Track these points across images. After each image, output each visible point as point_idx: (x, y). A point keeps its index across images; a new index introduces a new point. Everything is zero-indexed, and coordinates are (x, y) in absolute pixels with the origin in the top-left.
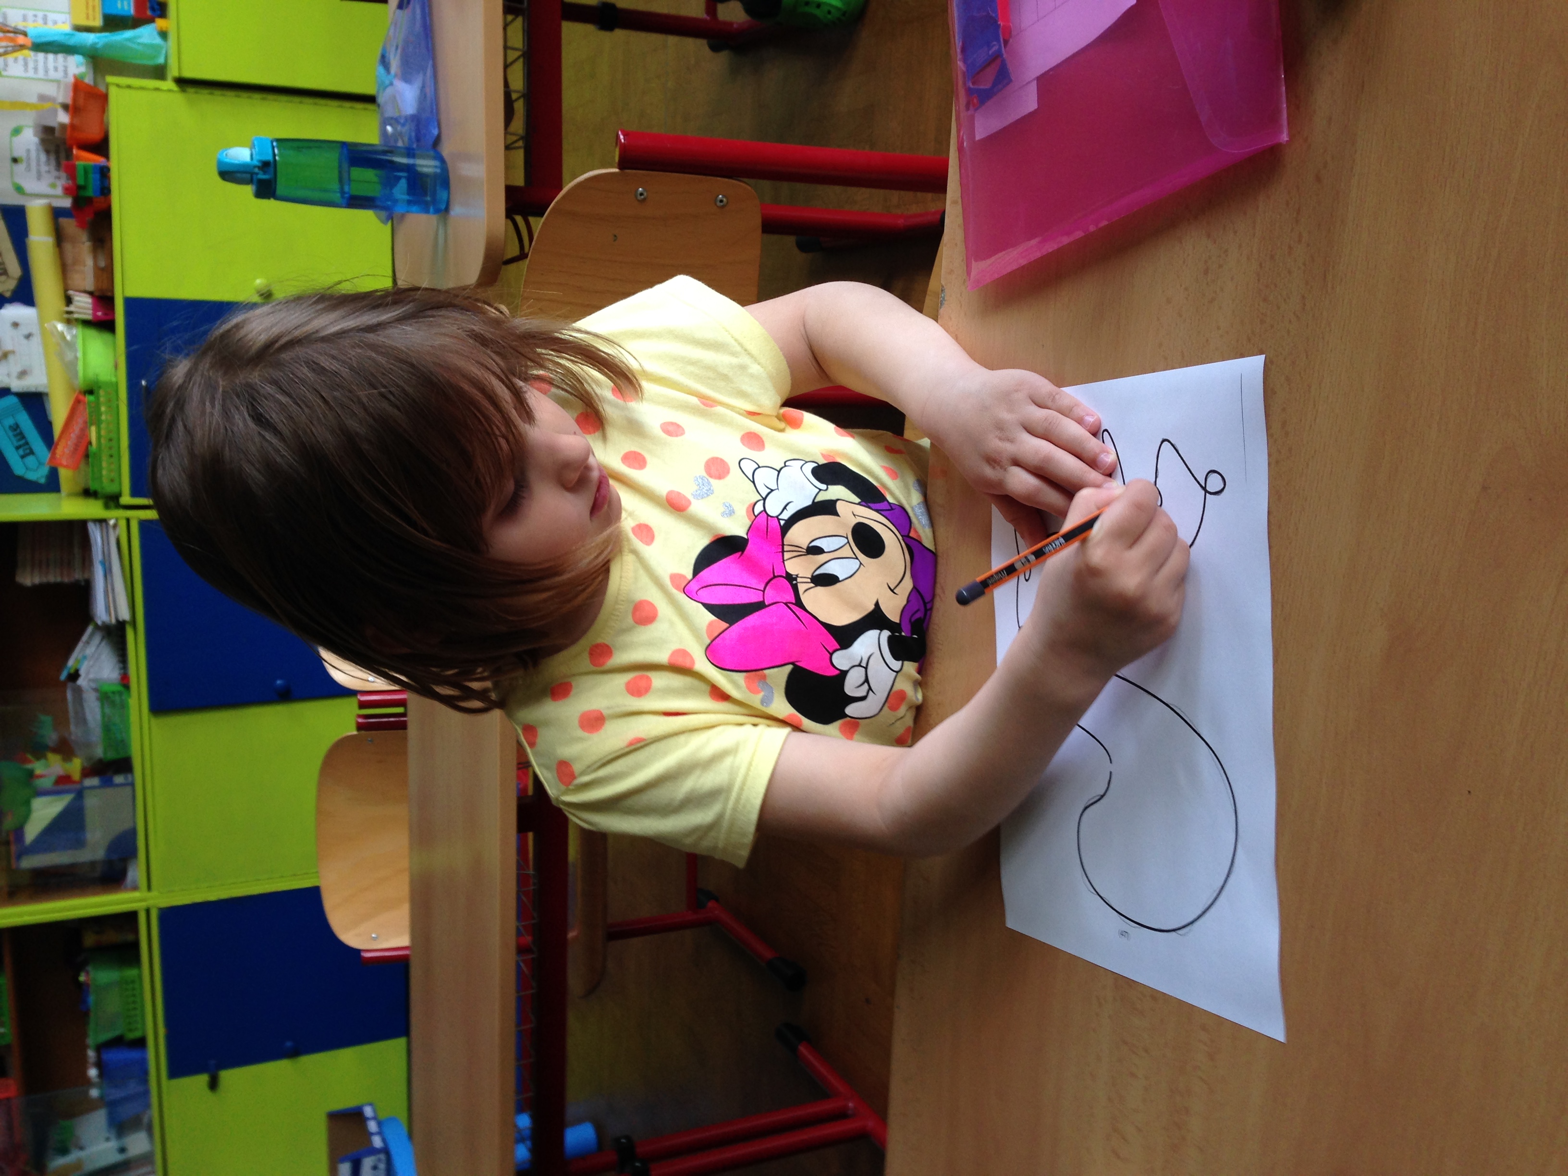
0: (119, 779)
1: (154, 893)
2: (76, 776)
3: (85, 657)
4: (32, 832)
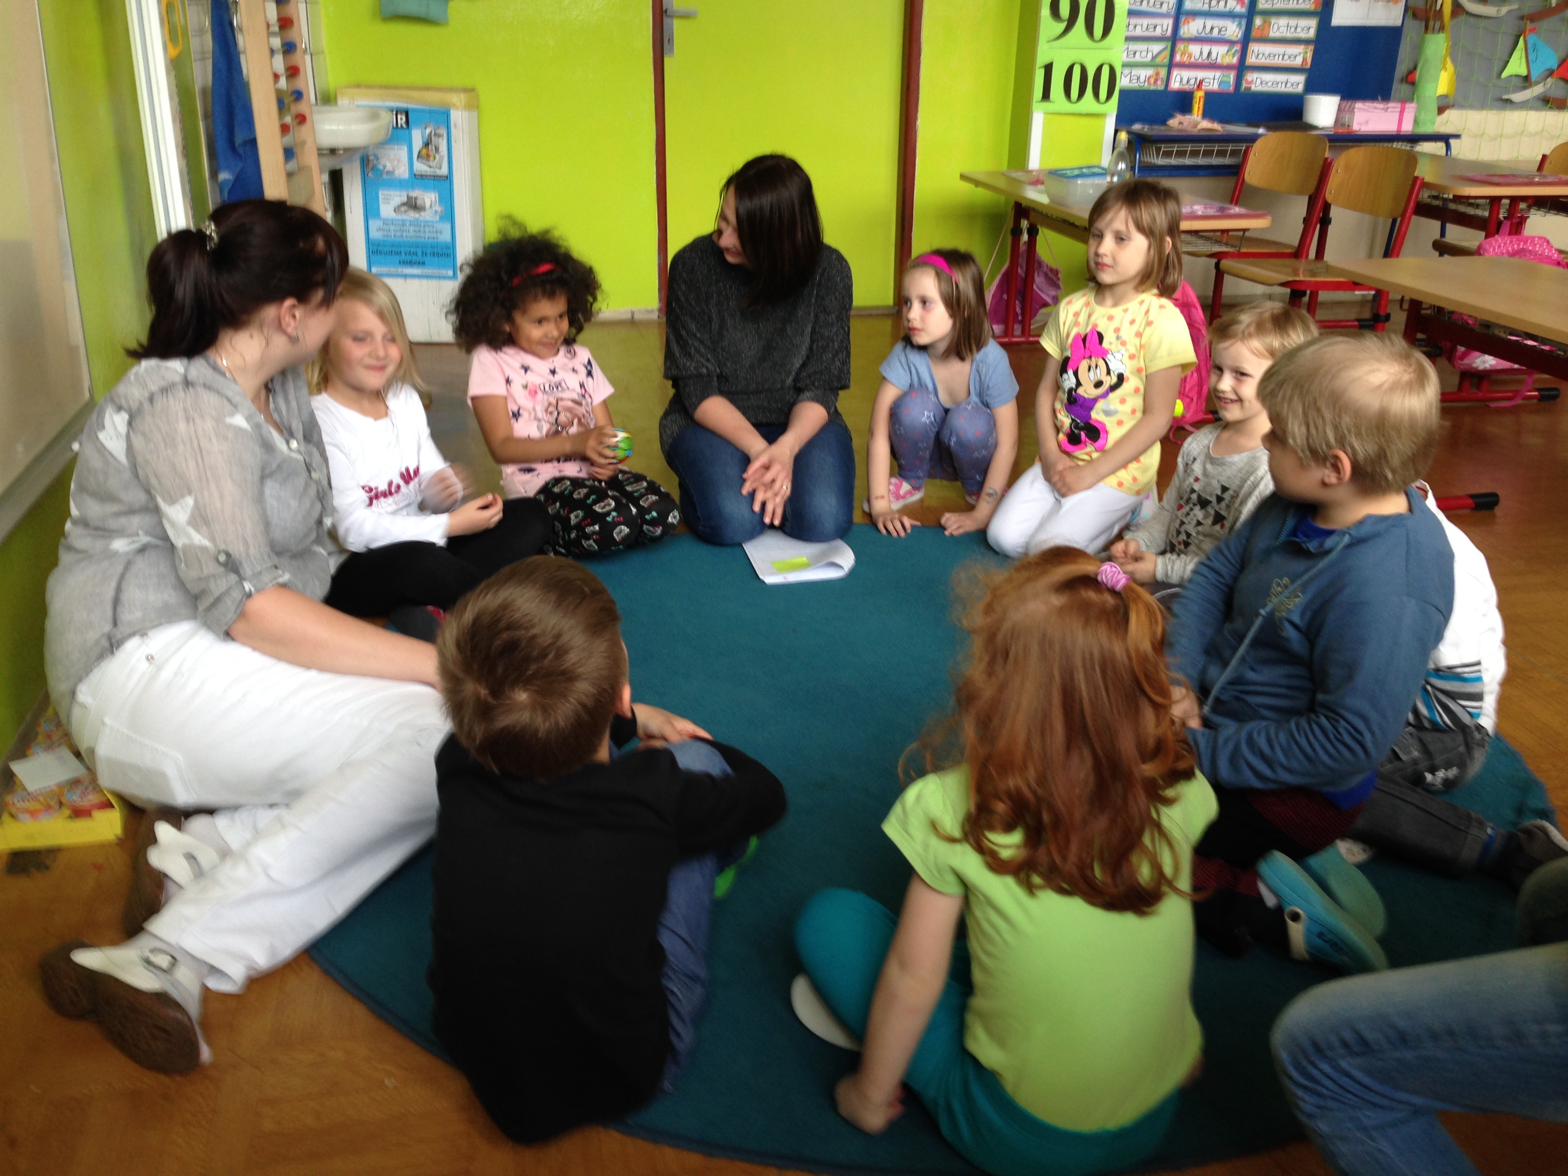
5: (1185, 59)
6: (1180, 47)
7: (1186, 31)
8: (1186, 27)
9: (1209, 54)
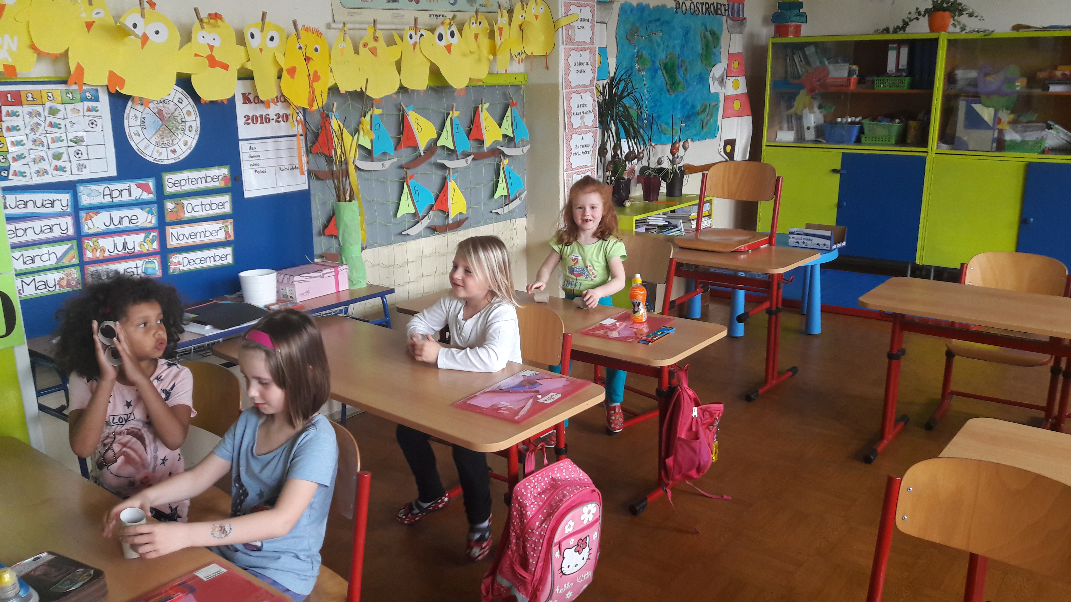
0: (995, 145)
1: (934, 155)
2: (1000, 127)
3: (1058, 133)
4: (978, 107)
5: (98, 254)
6: (89, 243)
7: (91, 225)
8: (89, 222)
9: (125, 245)
